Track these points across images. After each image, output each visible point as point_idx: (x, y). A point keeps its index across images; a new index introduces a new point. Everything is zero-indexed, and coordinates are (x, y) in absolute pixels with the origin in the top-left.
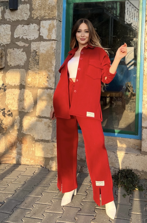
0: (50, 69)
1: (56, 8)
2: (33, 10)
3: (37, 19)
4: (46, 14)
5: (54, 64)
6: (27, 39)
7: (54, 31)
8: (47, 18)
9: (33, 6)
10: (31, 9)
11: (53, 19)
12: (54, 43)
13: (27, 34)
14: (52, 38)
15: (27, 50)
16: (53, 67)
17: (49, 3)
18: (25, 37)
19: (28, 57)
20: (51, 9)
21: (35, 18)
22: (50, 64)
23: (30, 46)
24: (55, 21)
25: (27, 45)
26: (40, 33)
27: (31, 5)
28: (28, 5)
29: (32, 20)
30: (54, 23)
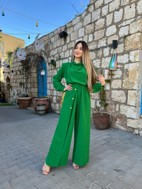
0: (135, 79)
1: (139, 43)
2: (126, 46)
3: (128, 51)
4: (133, 47)
5: (138, 76)
6: (122, 63)
7: (137, 56)
8: (134, 49)
9: (126, 44)
10: (125, 46)
11: (137, 49)
12: (137, 64)
13: (122, 60)
14: (137, 61)
15: (122, 69)
16: (137, 77)
17: (135, 41)
18: (121, 62)
19: (123, 73)
20: (136, 44)
21: (126, 51)
22: (135, 76)
23: (124, 67)
24: (139, 50)
25: (122, 66)
26: (129, 59)
27: (124, 44)
28: (123, 44)
29: (125, 52)
30: (138, 51)
